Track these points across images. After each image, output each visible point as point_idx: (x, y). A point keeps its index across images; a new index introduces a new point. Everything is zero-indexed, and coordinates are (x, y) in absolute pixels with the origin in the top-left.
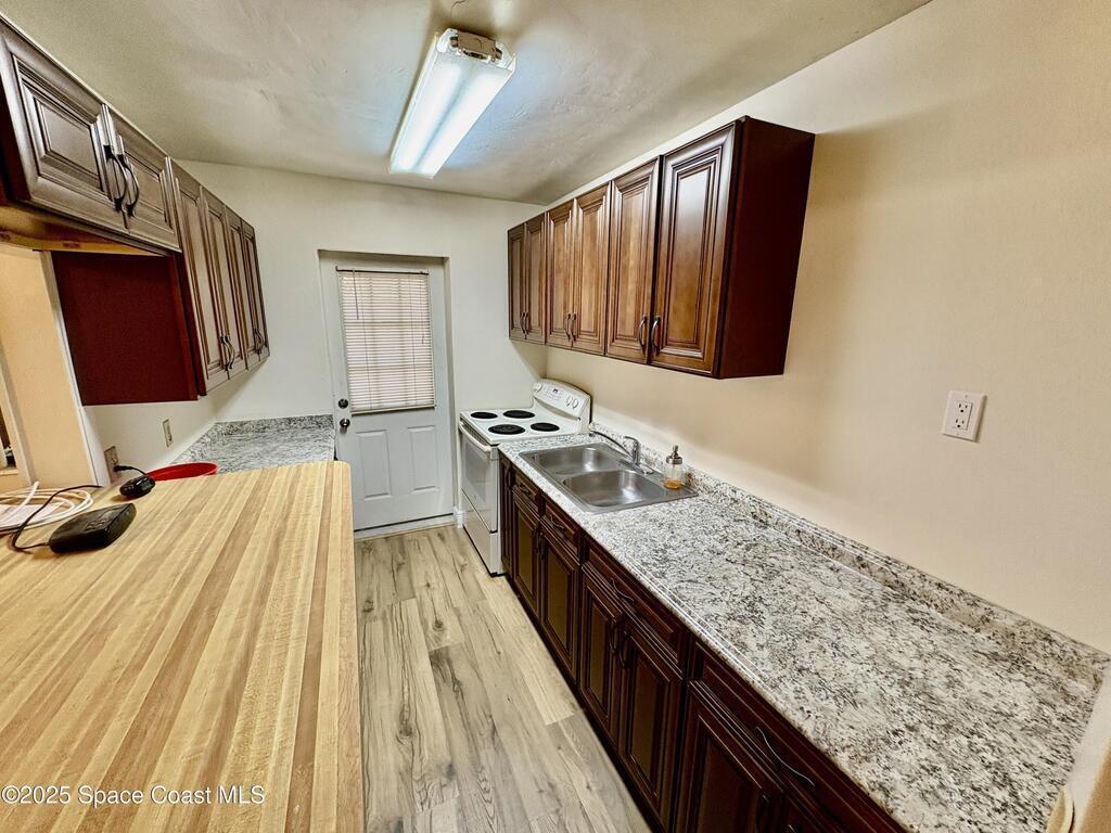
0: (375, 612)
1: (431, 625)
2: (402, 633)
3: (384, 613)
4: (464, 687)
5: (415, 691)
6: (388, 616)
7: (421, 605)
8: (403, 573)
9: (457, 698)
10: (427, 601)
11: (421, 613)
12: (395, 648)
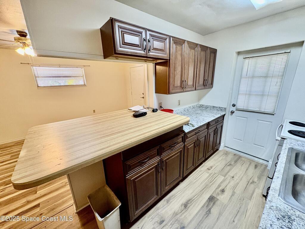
0: (210, 171)
1: (221, 188)
2: (210, 183)
3: (212, 173)
4: (210, 215)
5: (197, 199)
6: (212, 175)
7: (224, 181)
8: (229, 168)
9: (205, 215)
10: (227, 181)
11: (221, 183)
12: (204, 184)
